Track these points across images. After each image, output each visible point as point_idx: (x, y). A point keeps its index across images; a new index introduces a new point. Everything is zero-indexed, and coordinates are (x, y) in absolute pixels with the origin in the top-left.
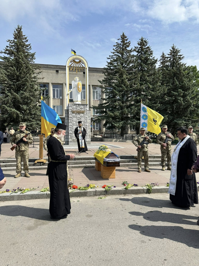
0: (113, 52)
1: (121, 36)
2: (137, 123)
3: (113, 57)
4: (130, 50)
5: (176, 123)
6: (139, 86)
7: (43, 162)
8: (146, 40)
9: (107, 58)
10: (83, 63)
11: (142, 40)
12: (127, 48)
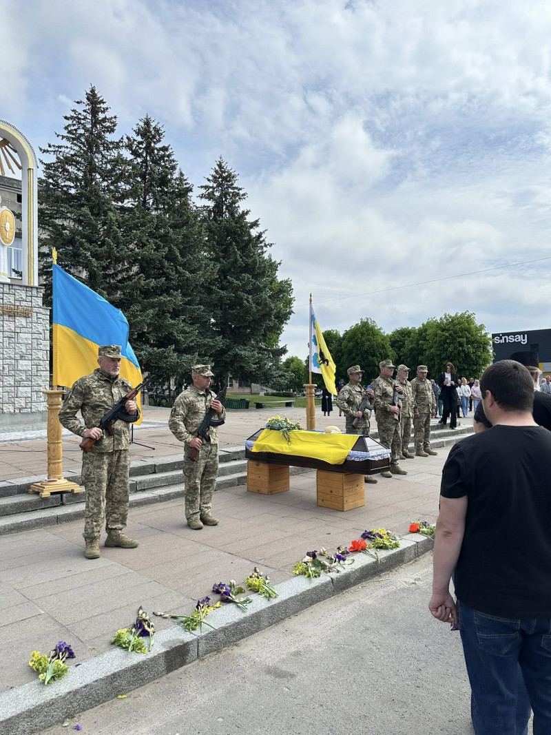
0: (63, 136)
1: (87, 94)
2: (150, 354)
3: (60, 150)
4: (117, 143)
5: (236, 355)
6: (152, 249)
7: (73, 490)
8: (159, 126)
9: (41, 149)
10: (16, 152)
11: (147, 123)
12: (107, 135)
